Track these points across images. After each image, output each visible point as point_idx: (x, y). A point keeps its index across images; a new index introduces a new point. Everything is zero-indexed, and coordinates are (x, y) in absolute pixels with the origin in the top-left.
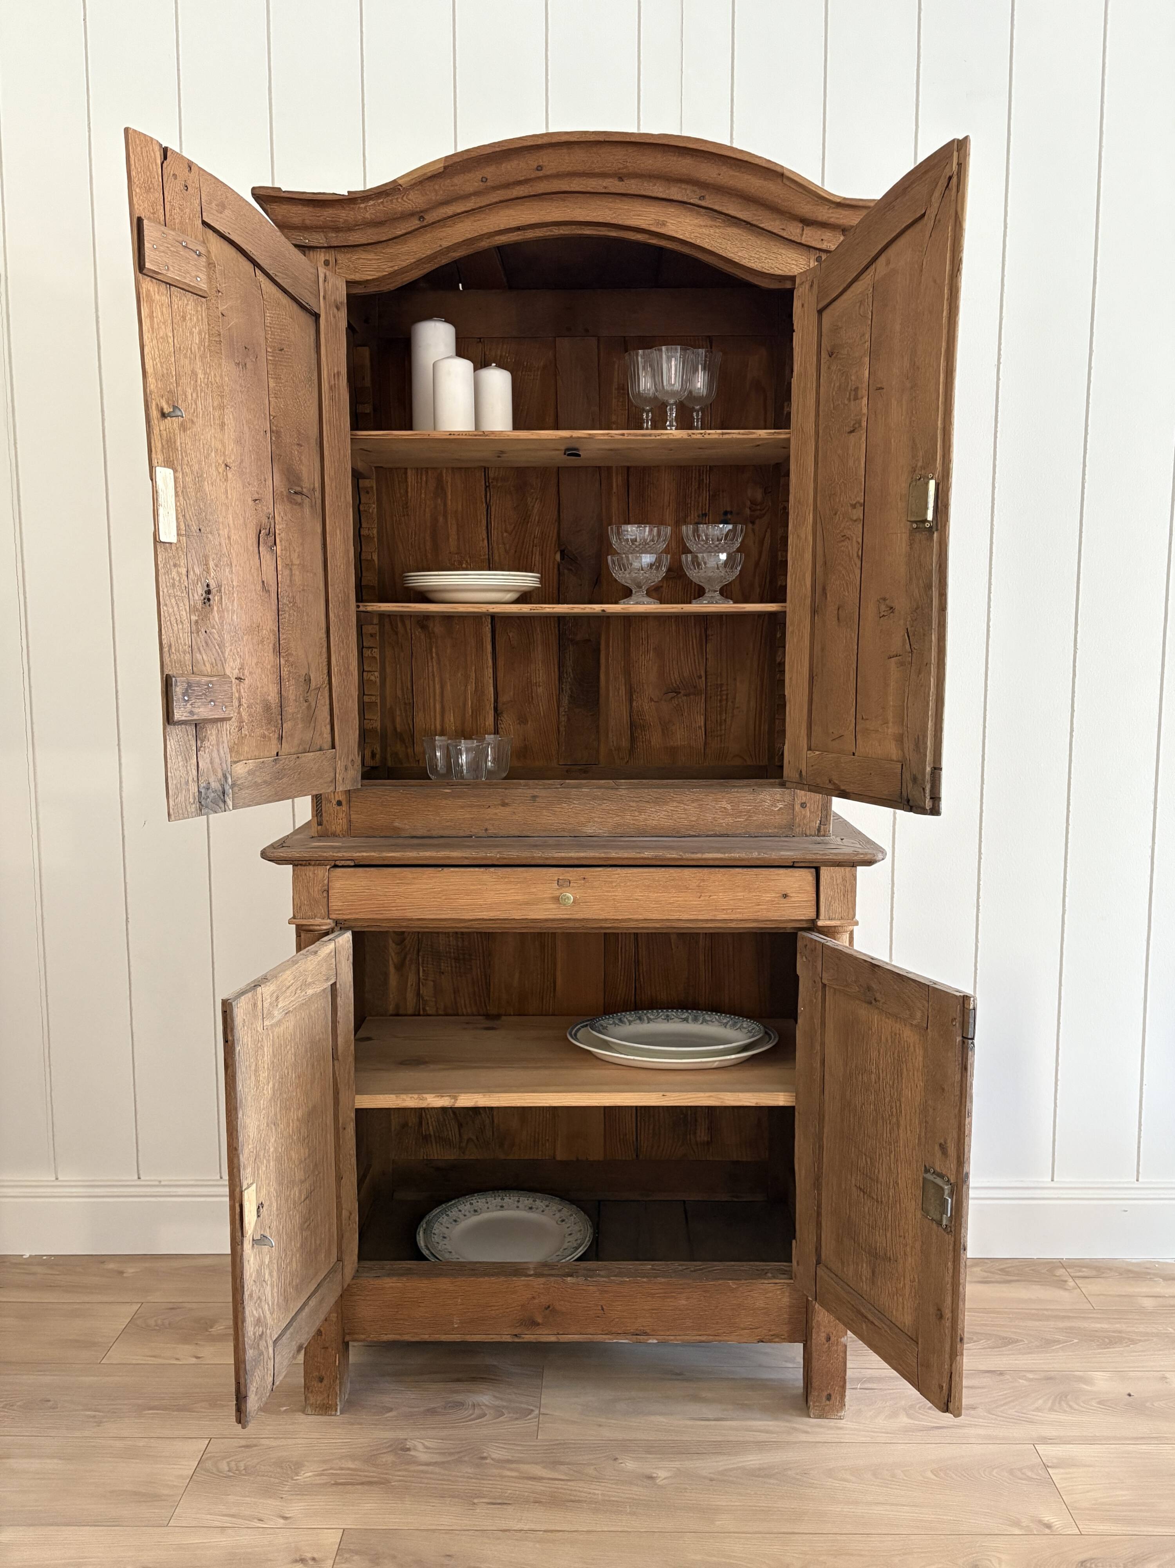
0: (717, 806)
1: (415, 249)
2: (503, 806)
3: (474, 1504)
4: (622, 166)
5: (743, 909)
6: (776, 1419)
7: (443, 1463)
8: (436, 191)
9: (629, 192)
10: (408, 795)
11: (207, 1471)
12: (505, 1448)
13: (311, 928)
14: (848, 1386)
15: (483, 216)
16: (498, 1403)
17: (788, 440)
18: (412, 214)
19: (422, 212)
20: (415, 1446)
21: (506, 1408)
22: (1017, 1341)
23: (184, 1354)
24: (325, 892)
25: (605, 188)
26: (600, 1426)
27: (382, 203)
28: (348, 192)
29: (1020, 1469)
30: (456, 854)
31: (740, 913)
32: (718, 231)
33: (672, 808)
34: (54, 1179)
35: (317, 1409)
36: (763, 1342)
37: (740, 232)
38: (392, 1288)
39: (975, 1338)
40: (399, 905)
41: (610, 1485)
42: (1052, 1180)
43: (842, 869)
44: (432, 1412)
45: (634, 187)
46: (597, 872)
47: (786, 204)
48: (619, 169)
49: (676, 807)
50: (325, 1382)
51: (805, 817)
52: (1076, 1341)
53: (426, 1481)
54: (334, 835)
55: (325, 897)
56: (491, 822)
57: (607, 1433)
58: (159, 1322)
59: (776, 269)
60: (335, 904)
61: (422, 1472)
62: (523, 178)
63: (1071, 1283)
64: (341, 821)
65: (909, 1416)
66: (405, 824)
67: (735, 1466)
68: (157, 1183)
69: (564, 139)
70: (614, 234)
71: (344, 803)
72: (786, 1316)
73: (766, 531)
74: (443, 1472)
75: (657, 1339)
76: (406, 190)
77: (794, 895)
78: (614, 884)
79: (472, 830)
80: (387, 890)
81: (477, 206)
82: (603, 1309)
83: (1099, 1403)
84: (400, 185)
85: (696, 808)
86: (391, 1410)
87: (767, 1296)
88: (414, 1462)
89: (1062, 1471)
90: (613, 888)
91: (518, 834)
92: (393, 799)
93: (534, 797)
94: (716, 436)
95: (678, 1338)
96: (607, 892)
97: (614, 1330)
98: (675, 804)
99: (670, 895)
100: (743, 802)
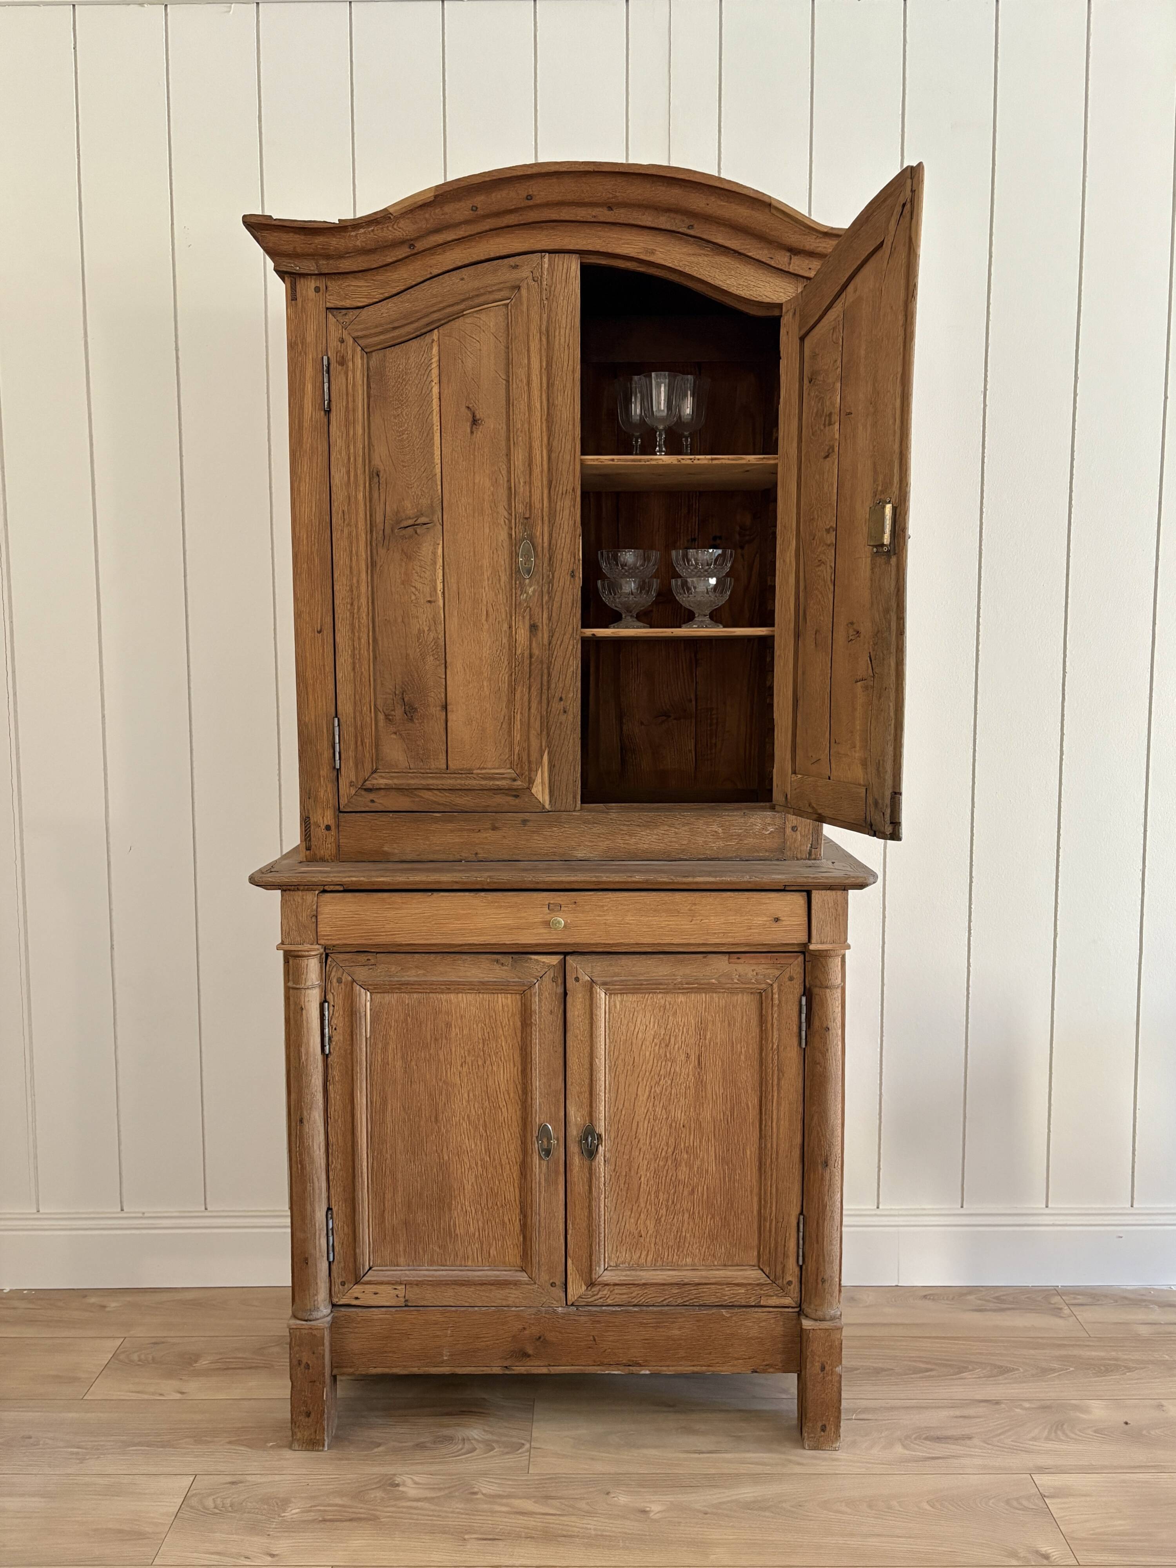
0: (708, 830)
1: (405, 276)
2: (493, 830)
3: (465, 1539)
4: (611, 196)
5: (734, 933)
6: (770, 1451)
7: (433, 1498)
8: (427, 220)
9: (618, 221)
10: (398, 820)
11: (192, 1507)
12: (496, 1483)
13: (300, 953)
14: (843, 1416)
15: (473, 244)
16: (488, 1437)
17: (776, 465)
18: (402, 242)
19: (412, 240)
20: (404, 1481)
21: (497, 1442)
22: (1014, 1370)
23: (169, 1389)
24: (314, 918)
25: (595, 217)
26: (593, 1459)
27: (373, 231)
28: (339, 220)
29: (1017, 1499)
30: (446, 878)
31: (732, 937)
32: (706, 259)
33: (663, 832)
34: (35, 1211)
35: (304, 1445)
36: (756, 1372)
37: (728, 260)
38: (380, 1319)
39: (970, 1367)
40: (389, 930)
41: (603, 1520)
42: (1047, 1207)
43: (834, 892)
44: (420, 1446)
45: (623, 216)
46: (587, 895)
47: (772, 233)
48: (609, 198)
49: (667, 830)
50: (313, 1415)
51: (795, 841)
52: (1071, 1369)
53: (415, 1517)
54: (323, 860)
55: (313, 922)
56: (482, 846)
57: (599, 1467)
58: (143, 1357)
59: (764, 297)
60: (323, 929)
61: (411, 1507)
62: (513, 207)
63: (1066, 1311)
64: (329, 846)
65: (905, 1447)
66: (395, 848)
67: (729, 1499)
68: (140, 1215)
69: (553, 169)
70: (603, 262)
71: (333, 828)
72: (780, 1346)
73: (755, 556)
74: (433, 1507)
75: (649, 1370)
76: (396, 218)
77: (785, 918)
78: (606, 908)
79: (463, 854)
80: (375, 915)
81: (467, 234)
82: (595, 1340)
83: (1095, 1432)
84: (391, 214)
85: (686, 831)
86: (379, 1445)
87: (761, 1325)
88: (403, 1497)
89: (1059, 1500)
90: (604, 912)
91: (509, 858)
92: (383, 823)
93: (525, 822)
94: (706, 462)
95: (671, 1368)
96: (599, 916)
97: (606, 1361)
98: (666, 828)
99: (661, 919)
100: (734, 825)
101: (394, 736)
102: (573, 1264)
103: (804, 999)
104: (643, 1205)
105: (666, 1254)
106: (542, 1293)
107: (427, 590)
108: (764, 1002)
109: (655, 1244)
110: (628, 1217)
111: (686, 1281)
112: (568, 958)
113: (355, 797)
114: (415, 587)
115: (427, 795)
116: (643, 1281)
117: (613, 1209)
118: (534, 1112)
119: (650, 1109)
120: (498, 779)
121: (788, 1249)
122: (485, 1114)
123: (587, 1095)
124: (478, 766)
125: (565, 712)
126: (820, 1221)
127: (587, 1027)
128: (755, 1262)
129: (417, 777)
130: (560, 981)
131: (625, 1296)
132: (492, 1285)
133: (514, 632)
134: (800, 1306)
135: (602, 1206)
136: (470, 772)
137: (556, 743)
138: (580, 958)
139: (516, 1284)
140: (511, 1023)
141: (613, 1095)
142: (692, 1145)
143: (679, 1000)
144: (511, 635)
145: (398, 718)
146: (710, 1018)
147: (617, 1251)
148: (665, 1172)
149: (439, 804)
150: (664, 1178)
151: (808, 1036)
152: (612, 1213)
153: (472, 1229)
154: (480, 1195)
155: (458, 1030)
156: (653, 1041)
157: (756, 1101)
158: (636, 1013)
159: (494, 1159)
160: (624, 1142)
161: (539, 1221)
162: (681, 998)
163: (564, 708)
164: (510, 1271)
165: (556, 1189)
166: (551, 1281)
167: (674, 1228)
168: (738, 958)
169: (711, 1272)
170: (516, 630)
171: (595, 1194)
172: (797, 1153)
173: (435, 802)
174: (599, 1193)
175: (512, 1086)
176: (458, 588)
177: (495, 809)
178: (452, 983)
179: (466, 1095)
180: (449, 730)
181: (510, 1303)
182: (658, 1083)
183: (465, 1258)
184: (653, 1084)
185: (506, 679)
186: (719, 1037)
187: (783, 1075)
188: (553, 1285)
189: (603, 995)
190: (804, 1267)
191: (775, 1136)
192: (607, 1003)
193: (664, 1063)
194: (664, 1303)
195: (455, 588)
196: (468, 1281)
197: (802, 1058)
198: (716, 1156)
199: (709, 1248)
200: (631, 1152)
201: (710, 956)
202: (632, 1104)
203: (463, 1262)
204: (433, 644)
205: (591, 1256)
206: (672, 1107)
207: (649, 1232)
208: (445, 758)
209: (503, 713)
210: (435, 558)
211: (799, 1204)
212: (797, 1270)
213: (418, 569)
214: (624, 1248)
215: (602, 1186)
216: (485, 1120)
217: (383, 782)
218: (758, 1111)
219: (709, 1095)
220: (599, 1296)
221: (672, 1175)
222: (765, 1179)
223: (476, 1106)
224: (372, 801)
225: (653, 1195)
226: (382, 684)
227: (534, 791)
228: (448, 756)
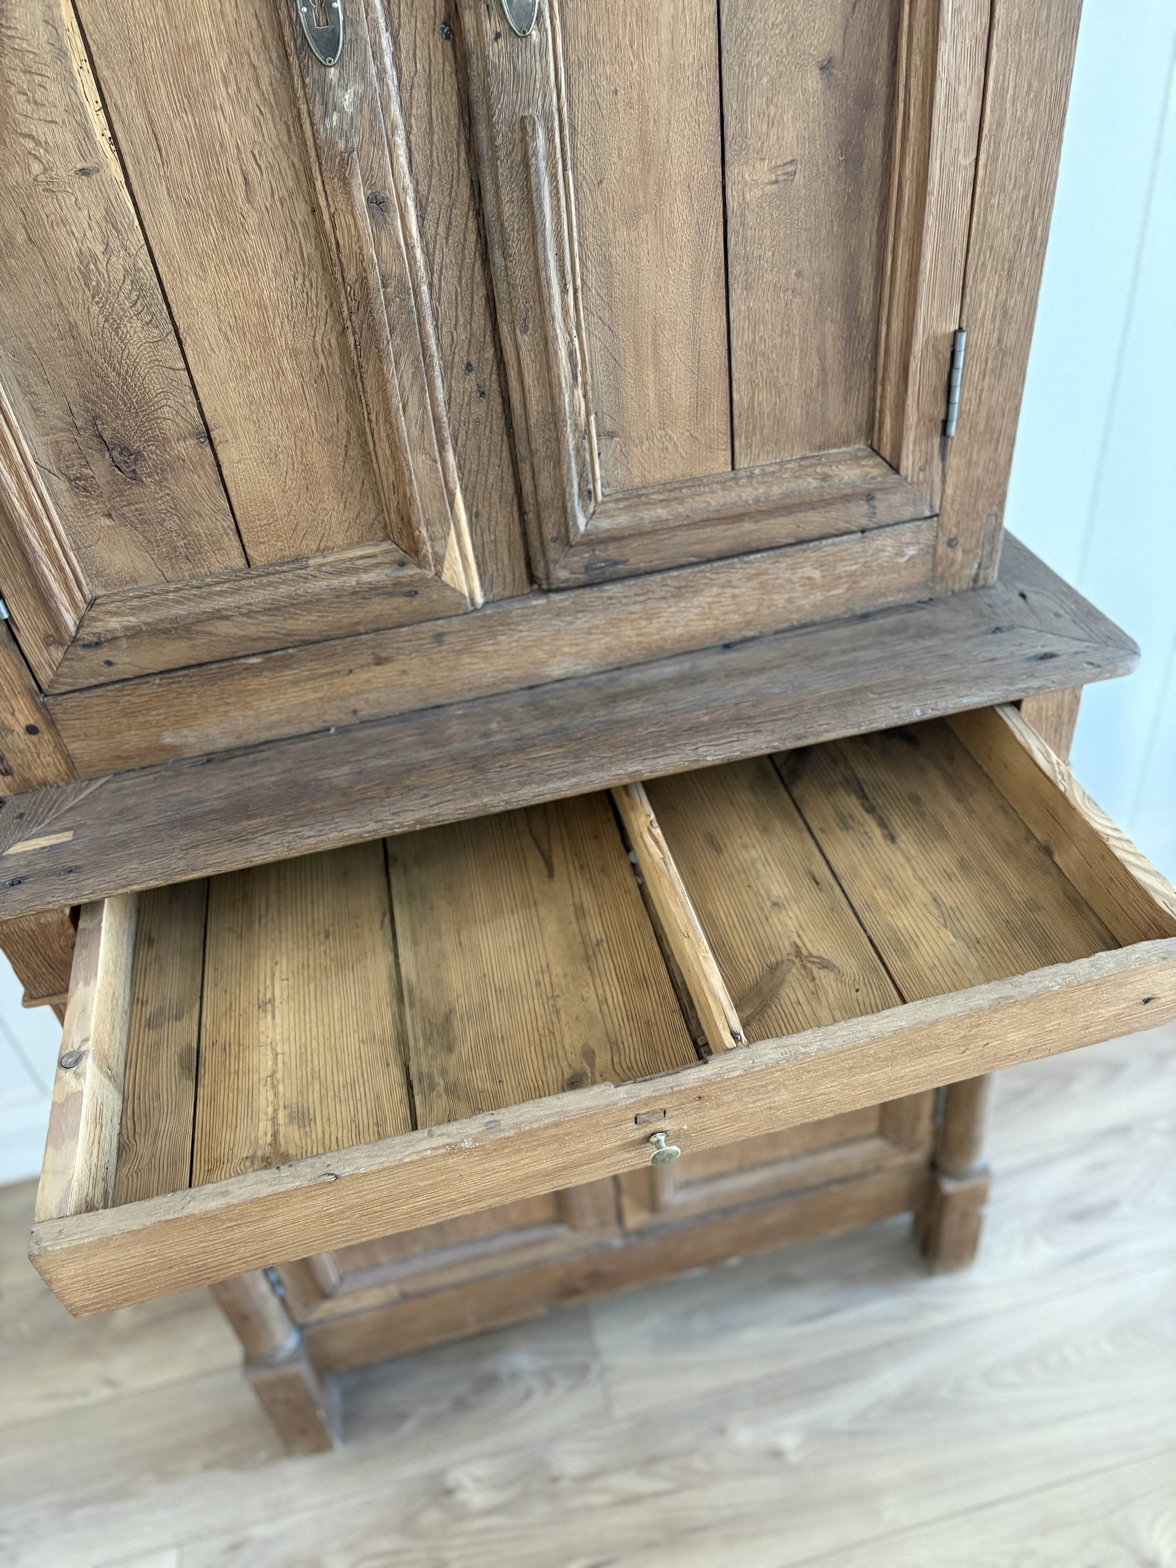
2: (378, 664)
7: (508, 1503)
10: (174, 686)
20: (459, 1481)
21: (556, 1368)
33: (710, 600)
41: (733, 1484)
49: (718, 595)
51: (953, 562)
56: (361, 697)
58: (36, 1324)
61: (483, 1530)
64: (49, 759)
65: (1047, 1241)
66: (186, 736)
67: (873, 1399)
71: (41, 726)
79: (326, 717)
85: (753, 589)
86: (406, 1417)
88: (467, 1513)
92: (146, 698)
100: (843, 560)
101: (108, 522)
107: (65, 137)
113: (67, 663)
114: (31, 137)
115: (222, 628)
120: (366, 570)
124: (314, 547)
125: (482, 394)
129: (189, 600)
133: (328, 224)
136: (299, 561)
137: (474, 466)
144: (320, 231)
145: (101, 481)
149: (254, 640)
163: (479, 386)
170: (332, 217)
173: (243, 638)
176: (151, 122)
177: (371, 626)
180: (229, 485)
185: (334, 342)
195: (140, 120)
204: (128, 286)
208: (237, 543)
209: (342, 423)
210: (59, 38)
213: (21, 79)
217: (114, 623)
224: (109, 663)
226: (36, 410)
227: (446, 577)
228: (245, 540)
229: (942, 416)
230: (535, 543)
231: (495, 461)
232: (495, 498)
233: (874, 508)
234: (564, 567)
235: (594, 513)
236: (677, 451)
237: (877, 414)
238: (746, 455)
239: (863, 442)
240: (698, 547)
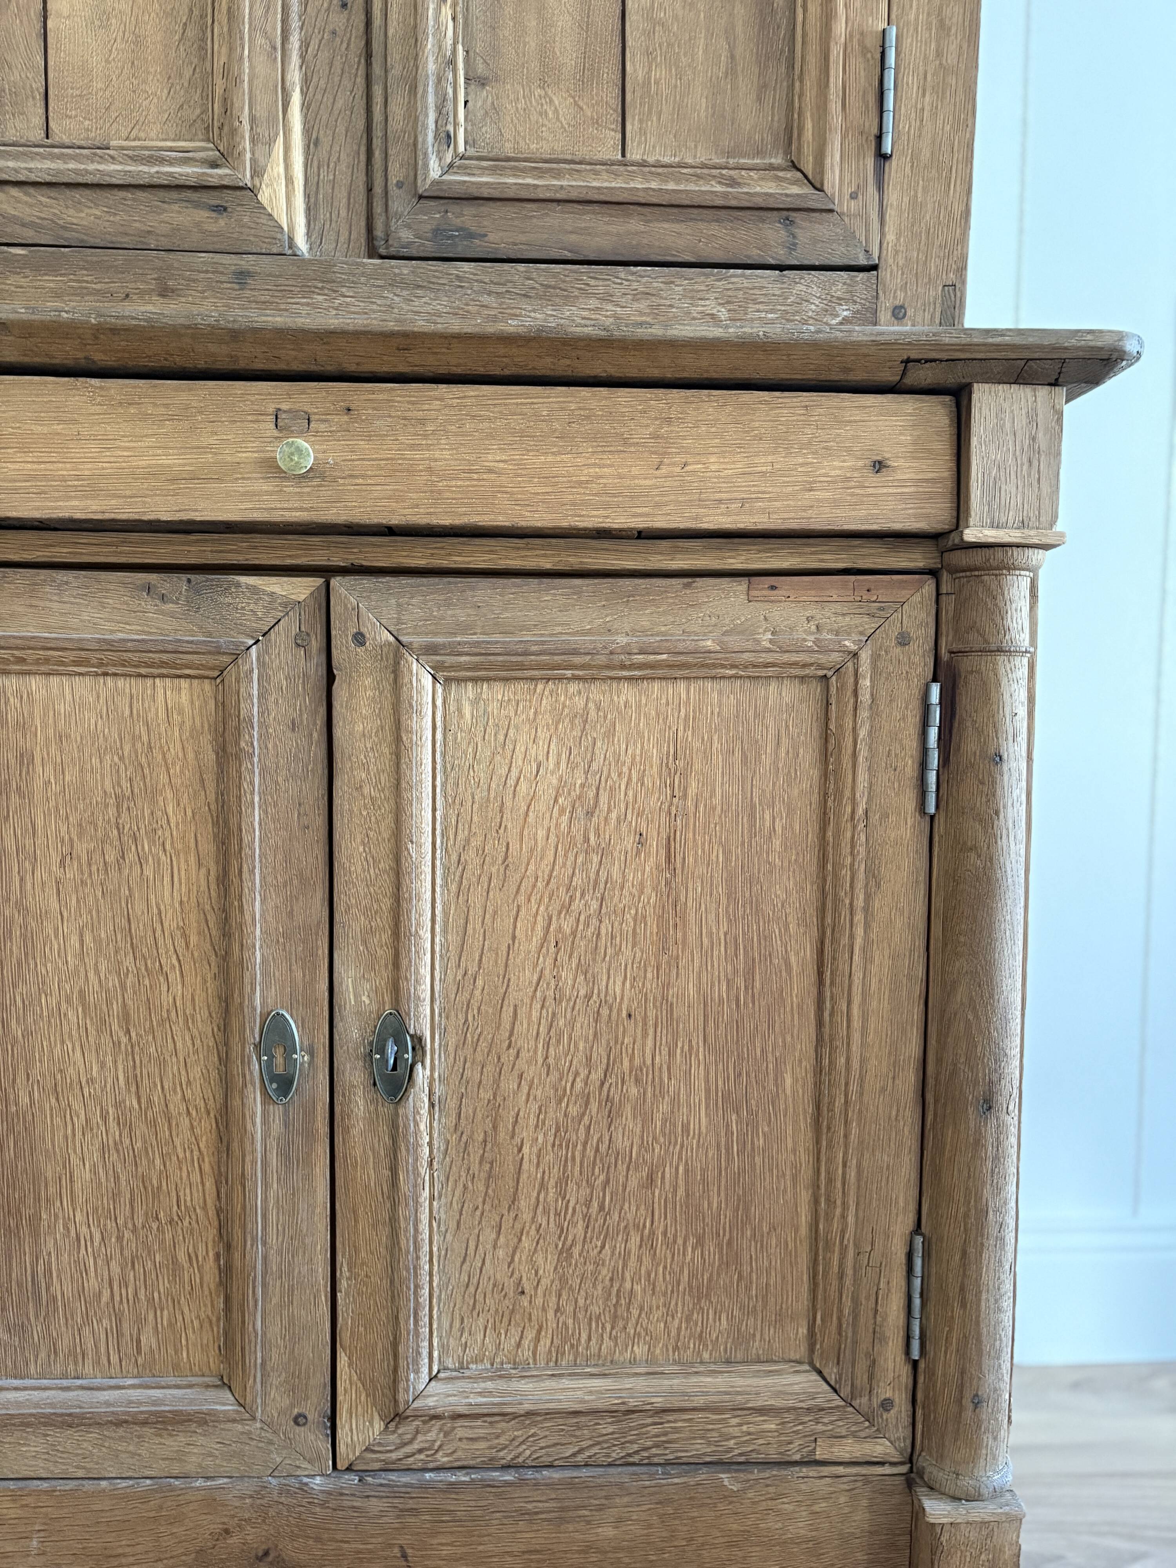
0: (695, 311)
2: (163, 295)
5: (770, 500)
31: (763, 511)
33: (585, 314)
43: (1028, 390)
46: (381, 391)
72: (860, 1556)
77: (900, 463)
78: (430, 428)
82: (404, 1556)
87: (816, 1508)
90: (425, 436)
93: (242, 277)
96: (412, 447)
98: (593, 303)
99: (580, 461)
100: (755, 302)
102: (350, 1365)
103: (935, 690)
104: (526, 1216)
105: (584, 1336)
106: (271, 1442)
108: (833, 701)
109: (557, 1311)
110: (489, 1247)
111: (633, 1403)
112: (335, 582)
116: (527, 1407)
117: (453, 1225)
118: (247, 980)
119: (547, 972)
120: (171, 162)
121: (884, 1319)
122: (123, 987)
123: (386, 937)
124: (123, 133)
126: (971, 1250)
127: (387, 762)
128: (802, 1352)
130: (316, 643)
131: (482, 1445)
132: (145, 1423)
134: (911, 1461)
135: (424, 1217)
136: (103, 146)
137: (322, 83)
138: (367, 582)
139: (203, 1422)
140: (191, 755)
141: (454, 938)
142: (649, 1062)
143: (623, 698)
146: (697, 744)
147: (462, 1331)
148: (582, 1136)
149: (23, 225)
150: (579, 1147)
151: (944, 786)
152: (449, 1237)
153: (93, 1280)
154: (115, 1196)
155: (49, 769)
156: (556, 801)
157: (809, 953)
158: (512, 732)
159: (150, 1101)
160: (479, 1058)
161: (265, 1258)
162: (627, 693)
164: (190, 1386)
165: (309, 1178)
166: (296, 1411)
167: (604, 1272)
168: (773, 588)
169: (694, 1379)
171: (405, 1186)
172: (909, 1079)
173: (14, 220)
174: (415, 1185)
175: (193, 917)
177: (165, 243)
178: (30, 643)
179: (74, 940)
180: (51, 41)
181: (190, 1468)
182: (566, 908)
183: (77, 1355)
184: (556, 906)
186: (718, 791)
187: (878, 886)
188: (299, 1420)
189: (427, 680)
190: (922, 1365)
191: (856, 1036)
192: (439, 702)
193: (580, 859)
194: (579, 1458)
196: (82, 1416)
197: (926, 842)
198: (708, 1091)
199: (688, 1319)
200: (497, 1082)
201: (700, 582)
202: (501, 962)
203: (71, 1367)
205: (395, 1345)
206: (601, 969)
207: (544, 1282)
208: (42, 111)
211: (912, 1207)
212: (905, 1371)
214: (481, 1322)
215: (424, 1170)
216: (124, 1005)
218: (813, 978)
219: (692, 938)
220: (416, 1446)
221: (600, 1140)
222: (830, 1146)
223: (103, 968)
225: (552, 1192)
227: (264, 197)
228: (50, 109)
229: (875, 131)
230: (378, 189)
231: (347, 83)
232: (341, 129)
233: (794, 237)
234: (408, 226)
235: (451, 166)
236: (558, 119)
237: (796, 116)
238: (639, 144)
239: (780, 156)
240: (573, 238)
